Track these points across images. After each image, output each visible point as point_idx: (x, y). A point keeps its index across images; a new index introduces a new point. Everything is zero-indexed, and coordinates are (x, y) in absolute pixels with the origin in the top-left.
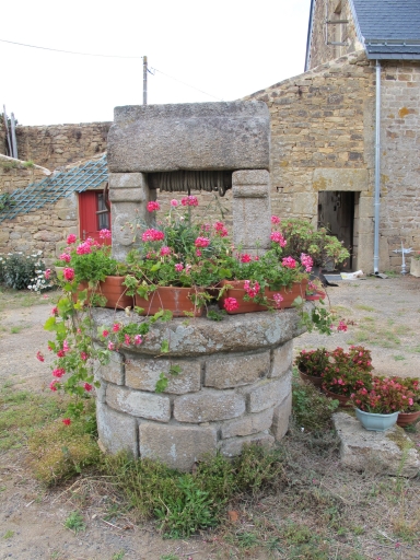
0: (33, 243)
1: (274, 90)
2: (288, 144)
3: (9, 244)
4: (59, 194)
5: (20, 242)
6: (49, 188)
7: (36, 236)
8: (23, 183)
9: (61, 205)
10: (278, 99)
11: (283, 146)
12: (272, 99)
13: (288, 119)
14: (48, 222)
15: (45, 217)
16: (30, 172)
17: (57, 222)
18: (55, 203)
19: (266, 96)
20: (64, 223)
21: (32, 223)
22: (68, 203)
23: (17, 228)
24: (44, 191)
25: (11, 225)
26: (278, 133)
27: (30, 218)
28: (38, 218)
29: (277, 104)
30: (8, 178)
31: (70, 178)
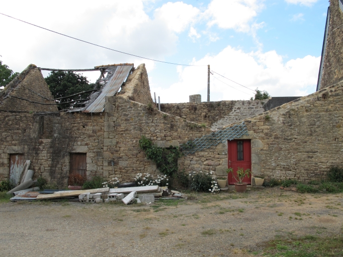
0: (203, 166)
1: (331, 89)
2: (340, 116)
3: (190, 167)
4: (219, 141)
5: (196, 166)
6: (214, 138)
7: (205, 163)
8: (199, 135)
9: (219, 147)
10: (333, 93)
11: (337, 117)
12: (330, 94)
13: (339, 103)
14: (212, 156)
15: (211, 153)
16: (203, 130)
17: (217, 156)
18: (216, 146)
19: (327, 92)
20: (221, 156)
21: (203, 156)
22: (224, 146)
23: (195, 158)
24: (211, 139)
25: (191, 157)
26: (334, 110)
27: (202, 153)
28: (207, 153)
29: (333, 96)
30: (191, 132)
31: (225, 133)
